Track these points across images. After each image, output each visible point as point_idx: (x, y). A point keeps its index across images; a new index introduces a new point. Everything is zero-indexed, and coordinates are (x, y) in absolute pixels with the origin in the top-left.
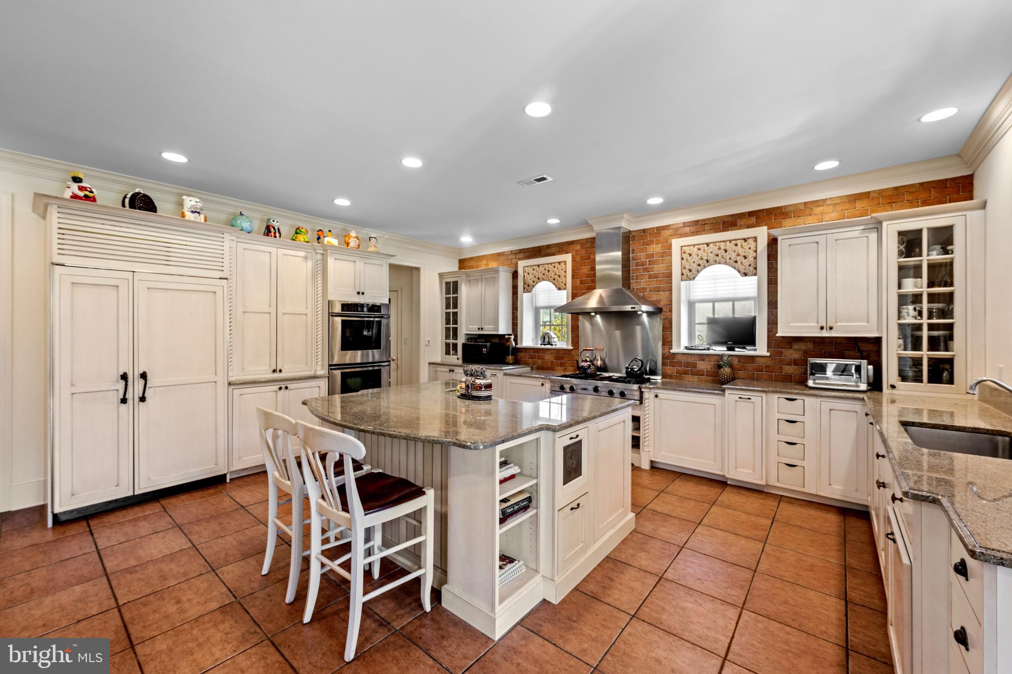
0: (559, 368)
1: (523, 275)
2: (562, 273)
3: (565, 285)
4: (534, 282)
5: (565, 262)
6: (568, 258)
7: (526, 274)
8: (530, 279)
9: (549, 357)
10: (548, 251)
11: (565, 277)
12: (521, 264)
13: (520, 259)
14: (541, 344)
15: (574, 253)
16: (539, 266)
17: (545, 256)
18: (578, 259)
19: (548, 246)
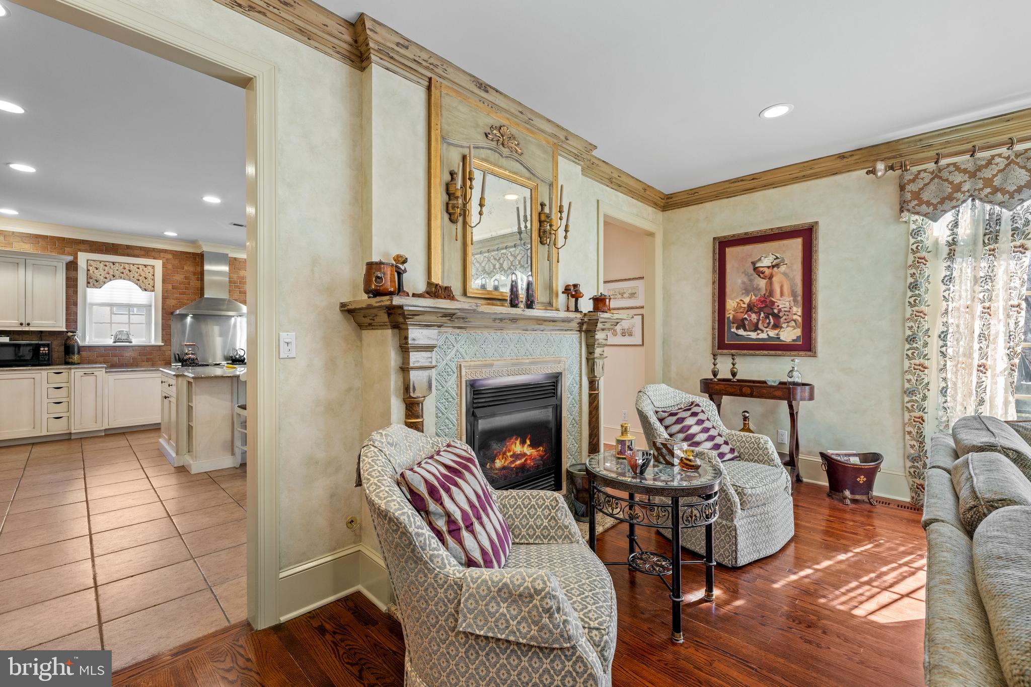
0: (145, 363)
1: (85, 268)
2: (150, 276)
3: (153, 287)
4: (106, 278)
5: (153, 267)
6: (158, 264)
7: (90, 268)
8: (99, 274)
9: (128, 354)
10: (129, 251)
11: (153, 280)
12: (83, 258)
13: (81, 251)
14: (115, 342)
15: (165, 260)
16: (114, 263)
17: (123, 255)
18: (170, 266)
19: (128, 247)
